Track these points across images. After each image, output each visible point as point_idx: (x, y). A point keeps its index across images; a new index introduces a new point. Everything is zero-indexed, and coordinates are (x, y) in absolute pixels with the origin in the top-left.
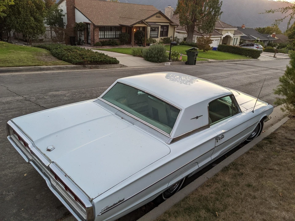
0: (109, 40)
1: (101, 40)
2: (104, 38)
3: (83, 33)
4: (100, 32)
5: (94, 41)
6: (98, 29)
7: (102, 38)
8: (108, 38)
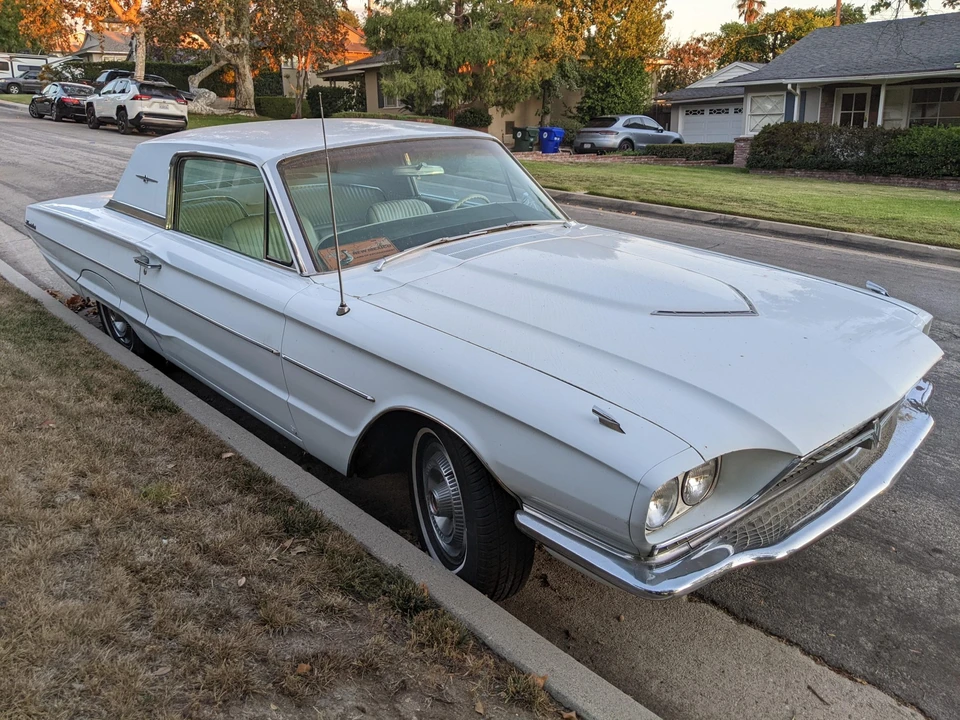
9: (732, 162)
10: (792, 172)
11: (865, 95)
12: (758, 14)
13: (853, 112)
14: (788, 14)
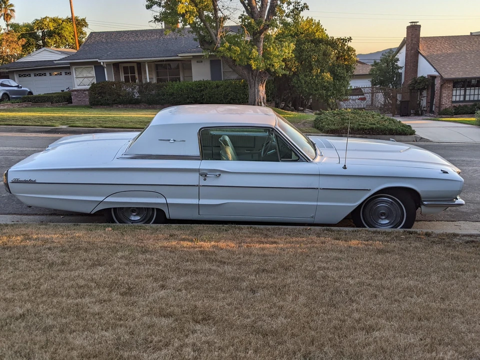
0: (473, 103)
1: (455, 105)
2: (464, 101)
3: (425, 93)
4: (456, 90)
5: (439, 107)
6: (451, 85)
7: (460, 101)
8: (474, 101)
9: (72, 103)
10: (117, 106)
11: (134, 67)
12: (11, 16)
13: (130, 75)
14: (48, 20)
